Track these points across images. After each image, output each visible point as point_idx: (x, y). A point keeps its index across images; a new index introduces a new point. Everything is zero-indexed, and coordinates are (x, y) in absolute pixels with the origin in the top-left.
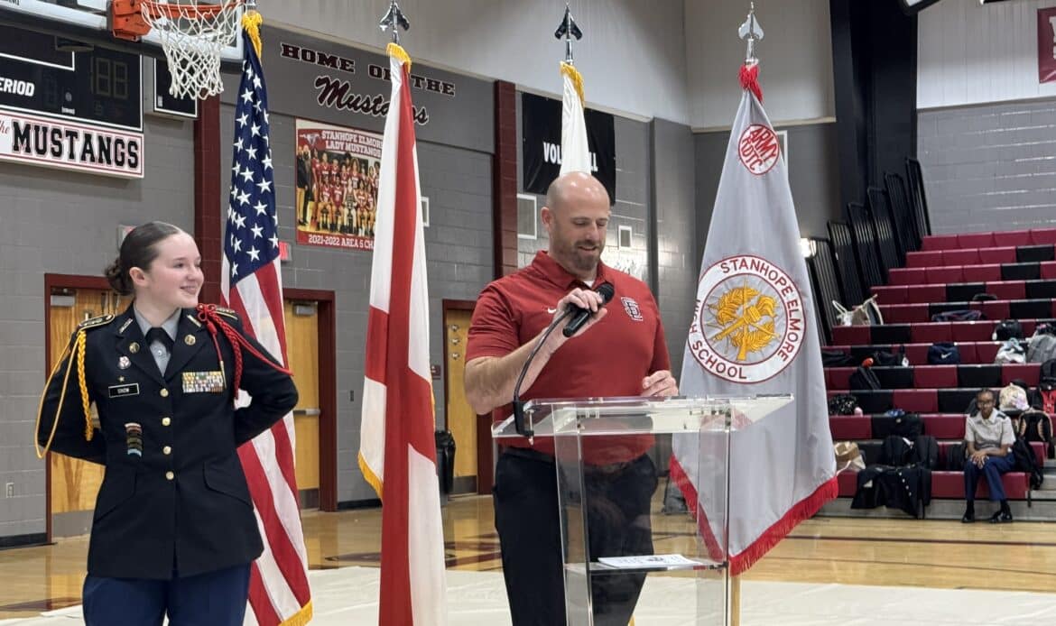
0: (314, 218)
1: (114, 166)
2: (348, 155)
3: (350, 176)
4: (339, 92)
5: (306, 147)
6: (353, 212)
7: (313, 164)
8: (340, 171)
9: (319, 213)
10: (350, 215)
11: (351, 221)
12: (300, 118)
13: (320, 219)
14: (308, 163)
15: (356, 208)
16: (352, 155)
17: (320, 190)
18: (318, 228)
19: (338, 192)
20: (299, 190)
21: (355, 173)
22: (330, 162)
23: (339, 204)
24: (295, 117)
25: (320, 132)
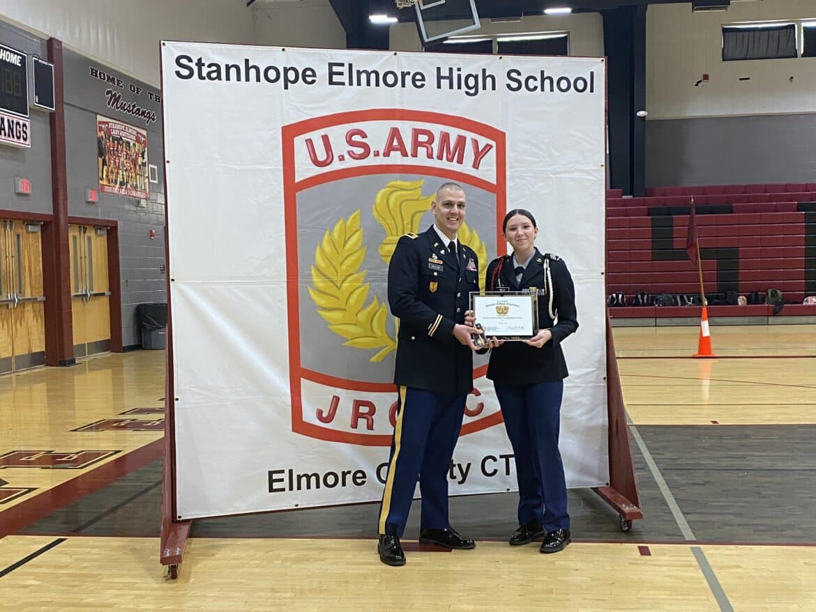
0: (107, 176)
1: (16, 140)
2: (121, 139)
3: (122, 151)
4: (117, 100)
5: (102, 132)
6: (124, 173)
7: (106, 143)
8: (118, 148)
9: (110, 174)
10: (123, 175)
11: (123, 178)
12: (99, 114)
13: (110, 177)
14: (103, 142)
15: (126, 171)
16: (123, 138)
17: (109, 159)
18: (109, 183)
19: (117, 161)
20: (100, 159)
21: (124, 149)
22: (113, 142)
23: (118, 168)
24: (96, 114)
25: (108, 123)
